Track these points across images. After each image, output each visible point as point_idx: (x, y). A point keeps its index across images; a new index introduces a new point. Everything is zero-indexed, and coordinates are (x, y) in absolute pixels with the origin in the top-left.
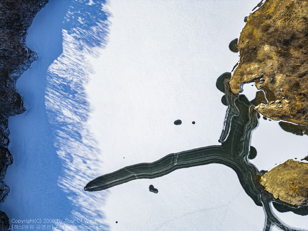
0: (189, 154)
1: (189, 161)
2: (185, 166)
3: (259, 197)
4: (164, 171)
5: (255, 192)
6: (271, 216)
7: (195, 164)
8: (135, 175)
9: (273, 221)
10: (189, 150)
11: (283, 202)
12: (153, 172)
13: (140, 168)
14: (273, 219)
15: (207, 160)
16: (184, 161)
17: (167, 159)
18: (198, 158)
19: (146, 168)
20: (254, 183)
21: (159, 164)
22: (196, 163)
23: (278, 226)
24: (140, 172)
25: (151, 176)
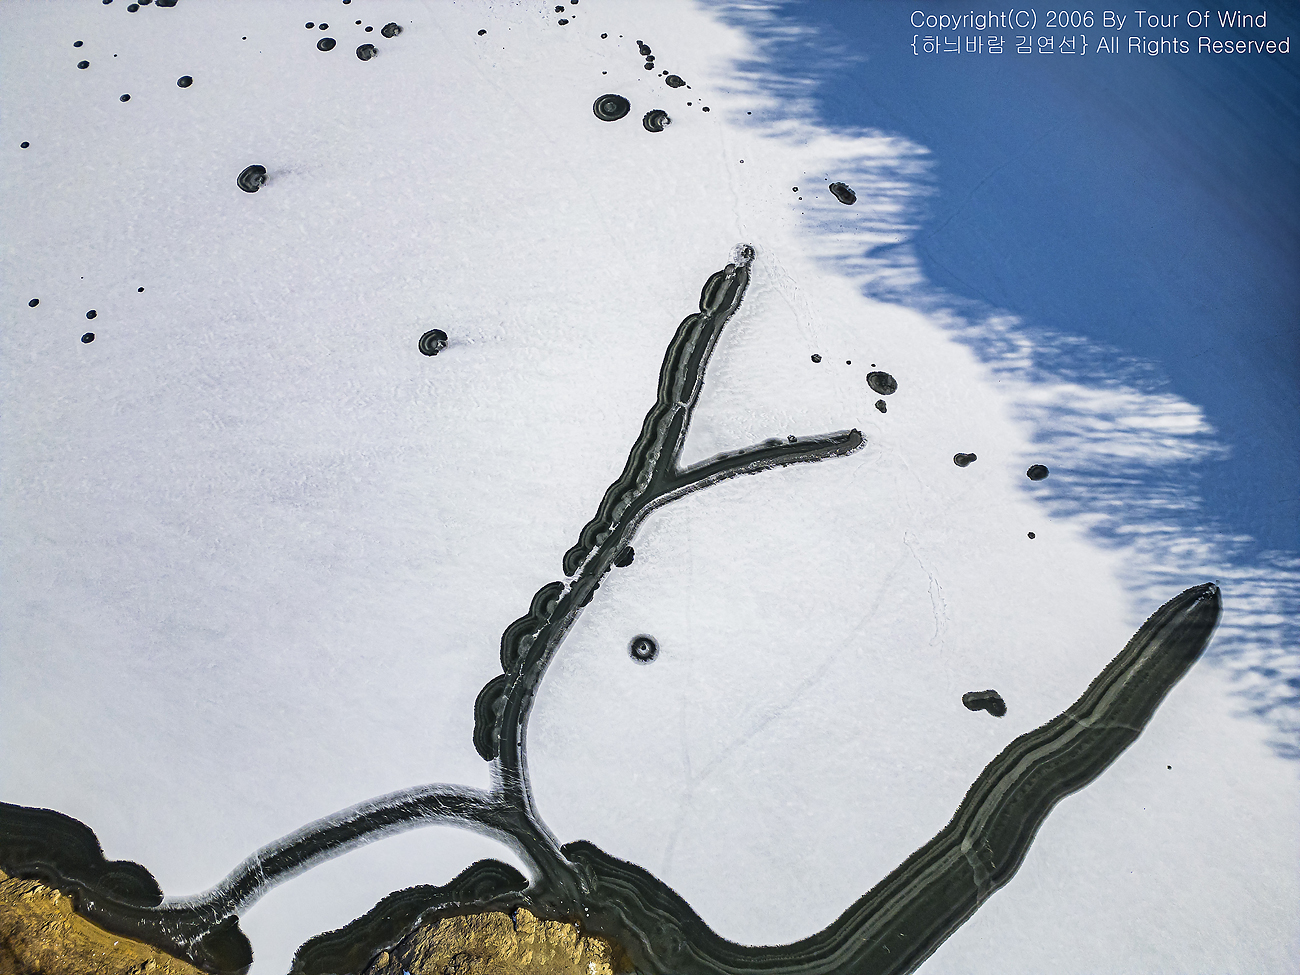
0: (940, 921)
1: (923, 885)
2: (926, 858)
3: (588, 881)
4: (992, 794)
5: (611, 893)
6: (513, 826)
7: (893, 886)
8: (1084, 724)
9: (499, 809)
10: (949, 935)
11: (488, 907)
12: (1028, 769)
13: (1086, 757)
14: (503, 819)
15: (860, 931)
16: (944, 875)
17: (1011, 847)
18: (896, 917)
19: (1062, 771)
20: (631, 930)
21: (1025, 810)
22: (893, 894)
23: (477, 801)
24: (1073, 741)
25: (1024, 748)
